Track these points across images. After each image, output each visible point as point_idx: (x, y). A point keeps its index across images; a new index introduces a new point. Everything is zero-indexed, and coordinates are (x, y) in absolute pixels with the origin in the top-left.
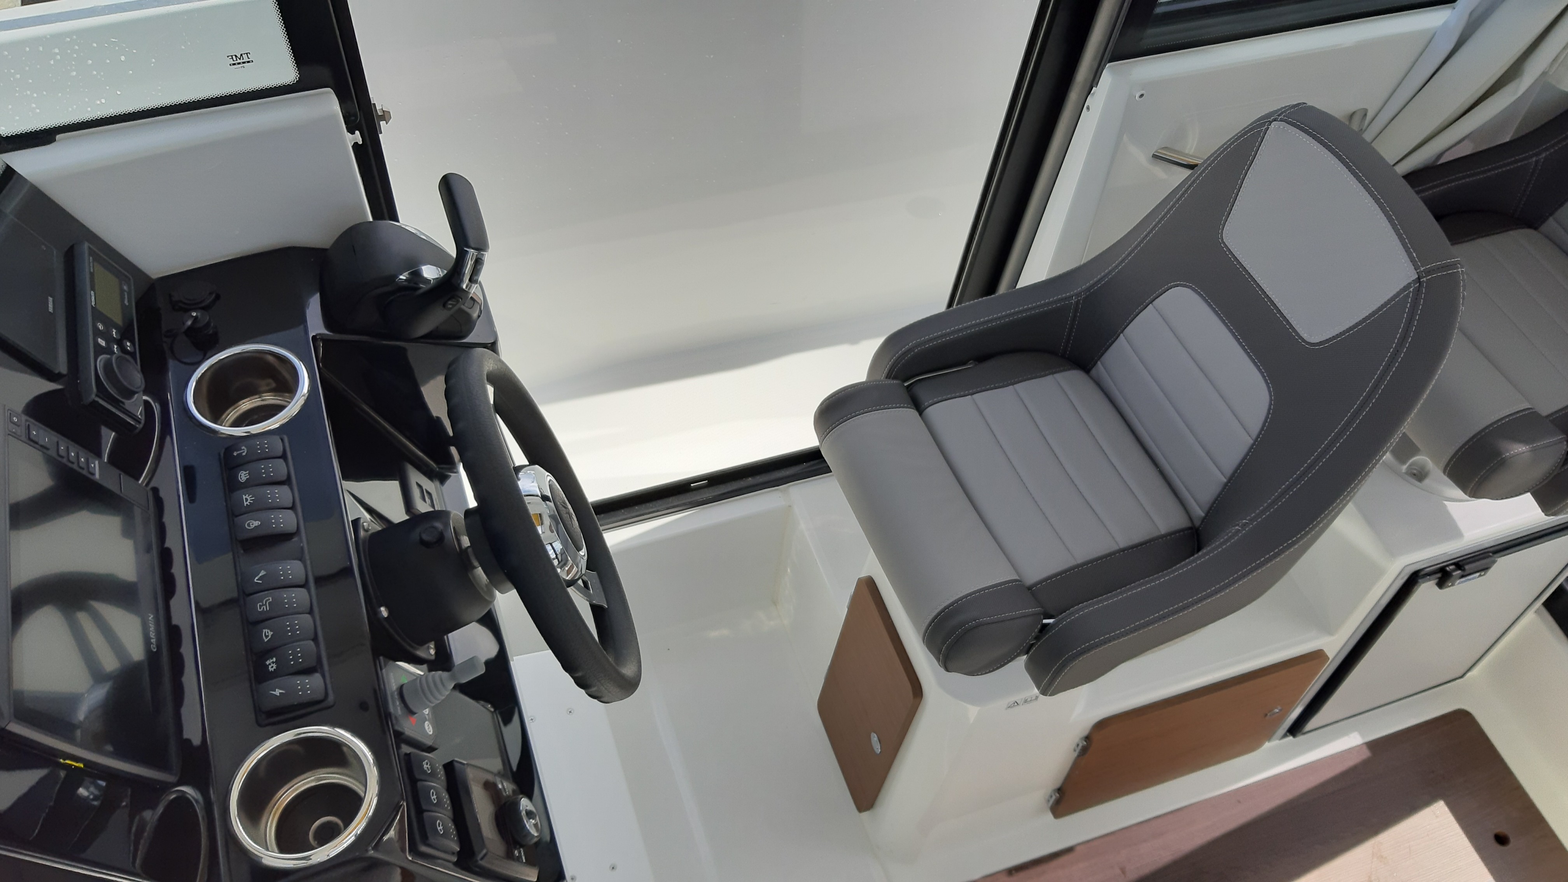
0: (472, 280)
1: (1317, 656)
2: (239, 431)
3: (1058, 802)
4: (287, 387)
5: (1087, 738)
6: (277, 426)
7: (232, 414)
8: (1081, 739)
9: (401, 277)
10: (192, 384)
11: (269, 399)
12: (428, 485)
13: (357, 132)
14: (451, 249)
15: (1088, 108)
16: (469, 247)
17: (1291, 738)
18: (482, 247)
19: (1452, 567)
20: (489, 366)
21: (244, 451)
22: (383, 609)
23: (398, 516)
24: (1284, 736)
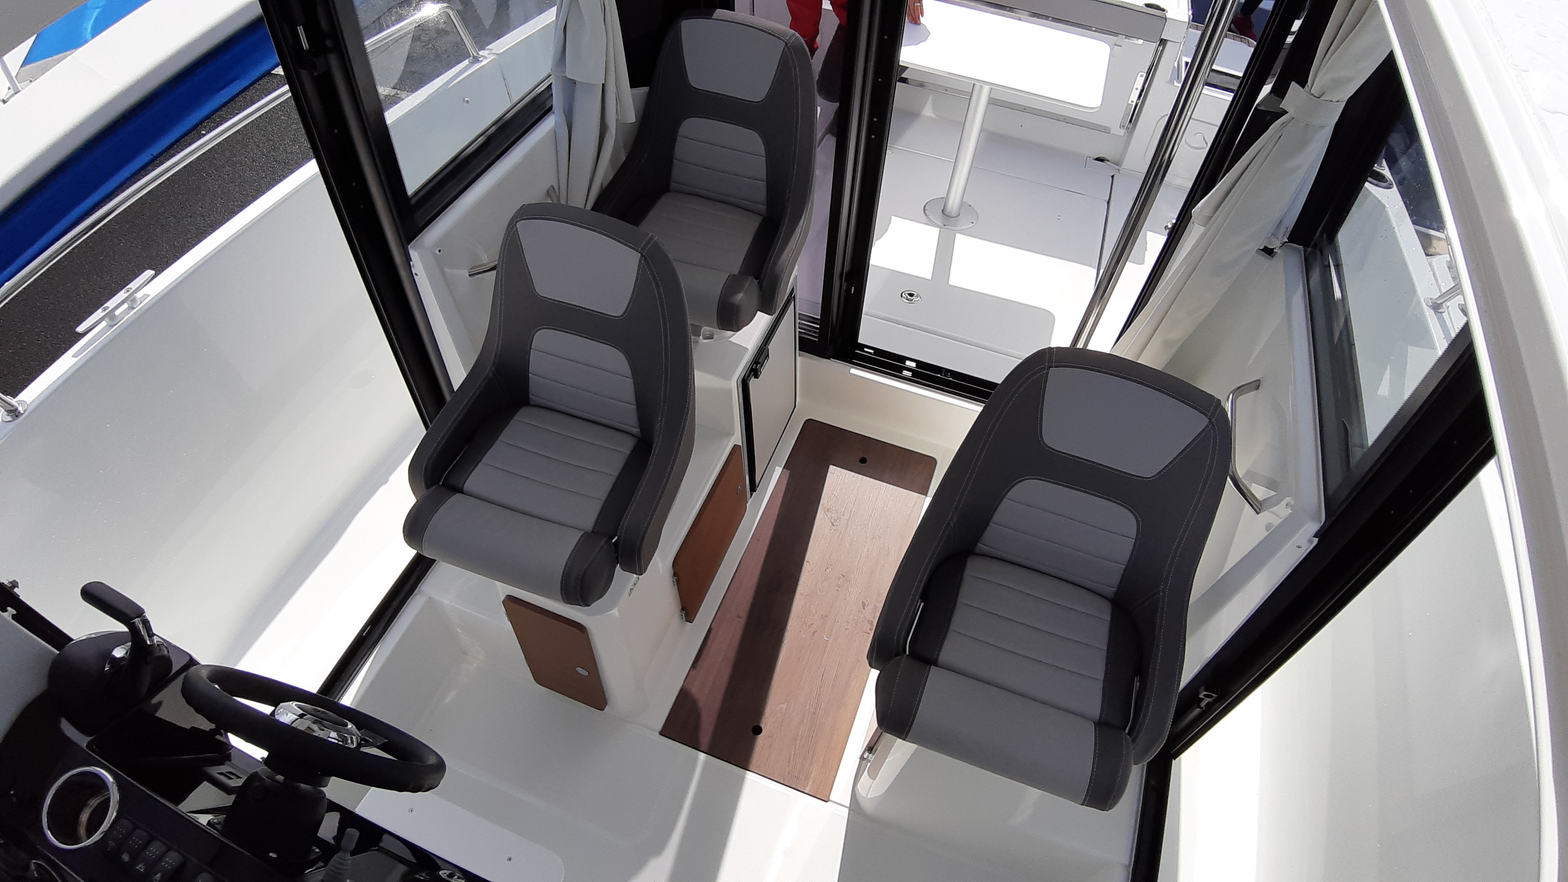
0: (151, 635)
1: (736, 448)
2: (96, 837)
3: (686, 615)
4: (100, 785)
5: (675, 574)
6: (115, 814)
7: (82, 831)
8: (673, 577)
9: (106, 669)
10: (49, 834)
11: (94, 802)
12: (225, 768)
13: (9, 608)
14: (122, 628)
15: (416, 274)
16: (134, 619)
17: (754, 493)
18: (140, 612)
19: (755, 365)
20: (204, 674)
21: (112, 843)
22: (271, 854)
23: (228, 800)
24: (751, 495)
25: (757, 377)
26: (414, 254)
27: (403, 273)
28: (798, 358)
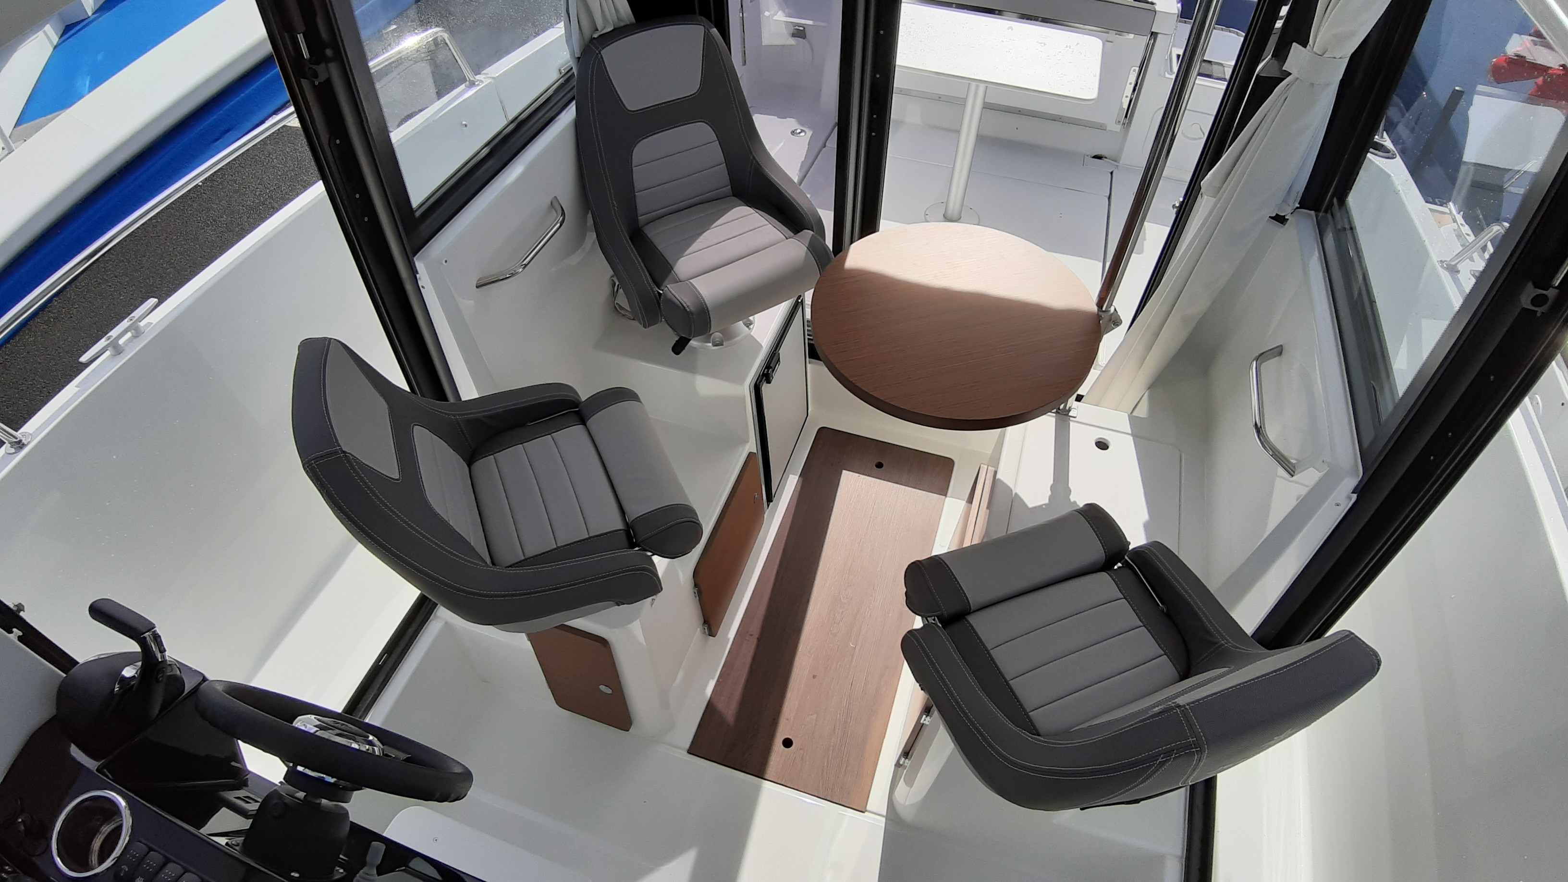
0: (162, 651)
1: (751, 455)
2: (108, 863)
3: (710, 629)
4: (110, 811)
5: (696, 585)
6: (127, 839)
7: (94, 858)
8: (694, 588)
9: (116, 690)
10: (58, 860)
11: (106, 829)
12: (242, 793)
13: (15, 630)
14: (133, 647)
15: (423, 287)
16: (145, 633)
17: (771, 503)
18: (151, 627)
19: (766, 370)
20: (220, 688)
21: (125, 868)
22: (293, 874)
23: (245, 824)
24: (768, 506)
25: (769, 382)
26: (420, 265)
27: (409, 287)
28: (809, 366)
